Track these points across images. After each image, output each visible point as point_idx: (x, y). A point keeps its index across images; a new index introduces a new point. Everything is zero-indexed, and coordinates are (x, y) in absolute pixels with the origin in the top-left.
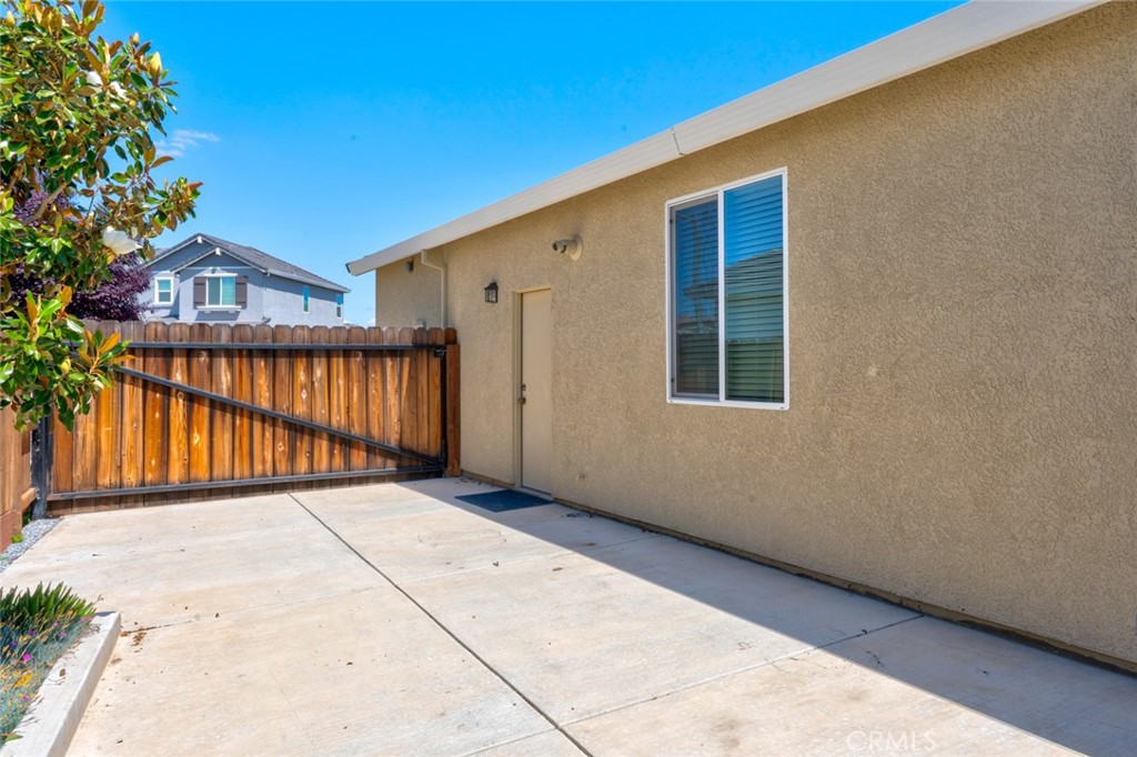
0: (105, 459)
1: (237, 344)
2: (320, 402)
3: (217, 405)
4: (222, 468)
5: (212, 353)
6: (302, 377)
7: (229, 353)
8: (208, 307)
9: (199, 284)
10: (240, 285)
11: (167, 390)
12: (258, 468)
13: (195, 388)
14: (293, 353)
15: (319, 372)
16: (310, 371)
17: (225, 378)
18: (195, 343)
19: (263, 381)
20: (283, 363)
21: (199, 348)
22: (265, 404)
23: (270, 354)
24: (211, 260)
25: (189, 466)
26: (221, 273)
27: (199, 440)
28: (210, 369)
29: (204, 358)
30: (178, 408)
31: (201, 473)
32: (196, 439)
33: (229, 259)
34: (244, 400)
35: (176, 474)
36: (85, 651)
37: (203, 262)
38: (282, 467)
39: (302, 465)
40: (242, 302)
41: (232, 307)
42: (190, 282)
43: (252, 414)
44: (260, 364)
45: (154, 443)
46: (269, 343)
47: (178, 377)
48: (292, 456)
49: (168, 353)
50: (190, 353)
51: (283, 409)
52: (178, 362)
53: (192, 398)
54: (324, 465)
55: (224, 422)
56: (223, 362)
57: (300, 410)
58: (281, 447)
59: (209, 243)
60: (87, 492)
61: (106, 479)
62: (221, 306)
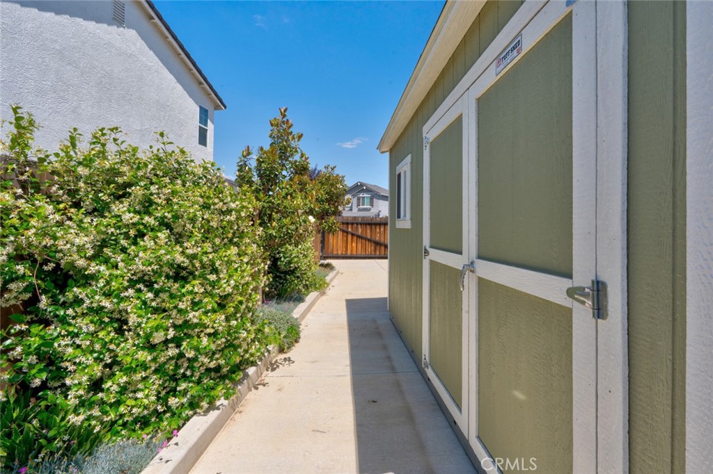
0: (335, 248)
1: (363, 222)
2: (382, 237)
3: (358, 237)
4: (359, 252)
5: (357, 224)
6: (378, 230)
7: (361, 224)
8: (361, 207)
9: (359, 199)
10: (372, 199)
11: (347, 233)
12: (367, 253)
13: (353, 232)
14: (376, 224)
15: (382, 229)
16: (380, 229)
17: (360, 230)
18: (354, 221)
19: (369, 231)
20: (373, 227)
21: (354, 222)
22: (369, 237)
23: (370, 224)
24: (363, 191)
25: (352, 251)
26: (365, 195)
27: (354, 245)
28: (357, 227)
29: (355, 225)
30: (350, 237)
31: (354, 253)
32: (353, 245)
33: (368, 190)
34: (364, 236)
35: (349, 253)
36: (334, 272)
37: (360, 192)
38: (373, 253)
39: (378, 253)
40: (372, 205)
41: (369, 207)
42: (356, 198)
43: (366, 239)
44: (368, 227)
45: (344, 244)
46: (370, 222)
47: (350, 230)
48: (375, 250)
49: (348, 224)
50: (352, 224)
51: (373, 239)
52: (350, 226)
53: (353, 235)
54: (383, 253)
55: (360, 240)
56: (359, 226)
57: (377, 239)
58: (373, 248)
59: (362, 185)
60: (331, 255)
61: (335, 253)
62: (365, 207)
